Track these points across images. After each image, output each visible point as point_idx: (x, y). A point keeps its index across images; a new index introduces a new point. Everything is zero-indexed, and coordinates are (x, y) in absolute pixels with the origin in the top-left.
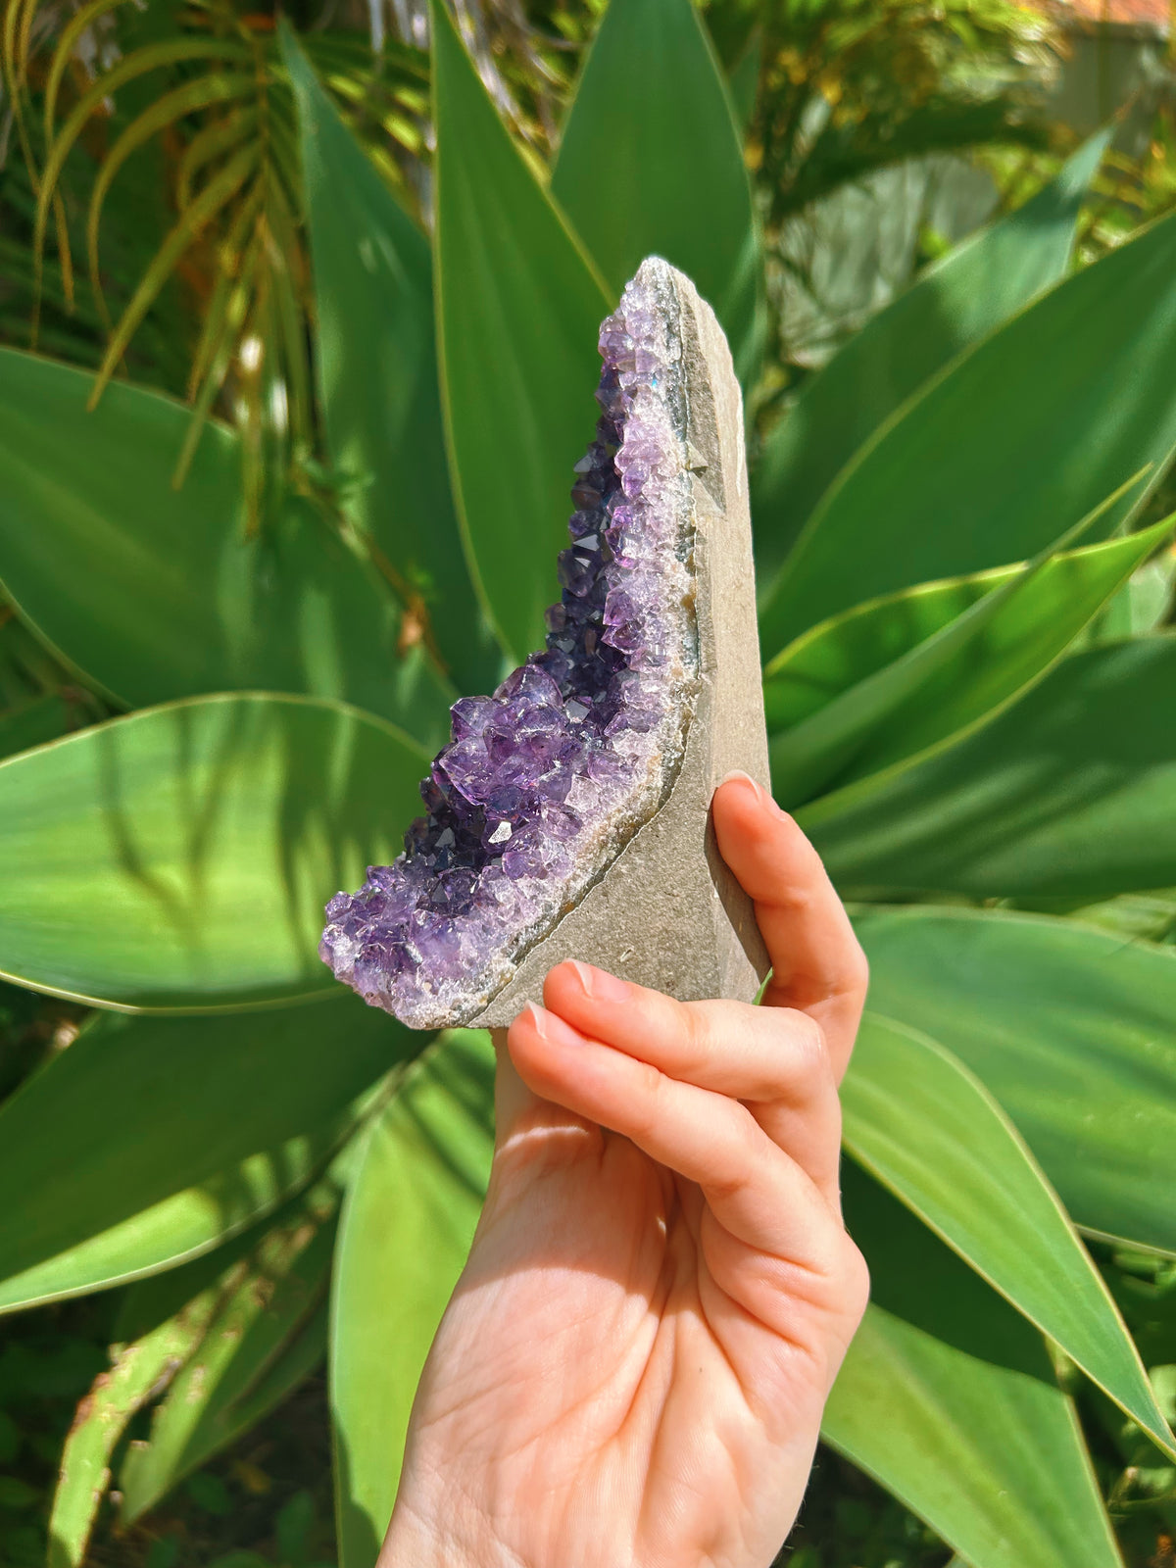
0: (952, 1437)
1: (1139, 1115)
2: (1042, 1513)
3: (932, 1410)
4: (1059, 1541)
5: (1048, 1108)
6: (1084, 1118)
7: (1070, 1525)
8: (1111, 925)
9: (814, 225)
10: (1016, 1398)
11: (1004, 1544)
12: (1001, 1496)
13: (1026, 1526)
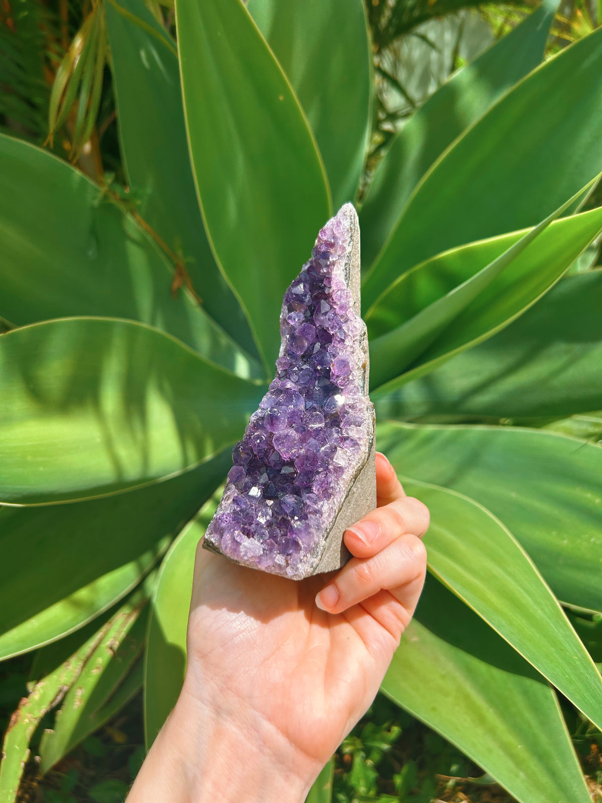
0: (491, 716)
1: (592, 540)
2: (542, 757)
3: (479, 700)
4: (553, 773)
5: (541, 536)
6: (562, 542)
7: (558, 763)
8: (569, 432)
9: (396, 54)
10: (525, 693)
11: (522, 774)
12: (520, 748)
13: (533, 765)
